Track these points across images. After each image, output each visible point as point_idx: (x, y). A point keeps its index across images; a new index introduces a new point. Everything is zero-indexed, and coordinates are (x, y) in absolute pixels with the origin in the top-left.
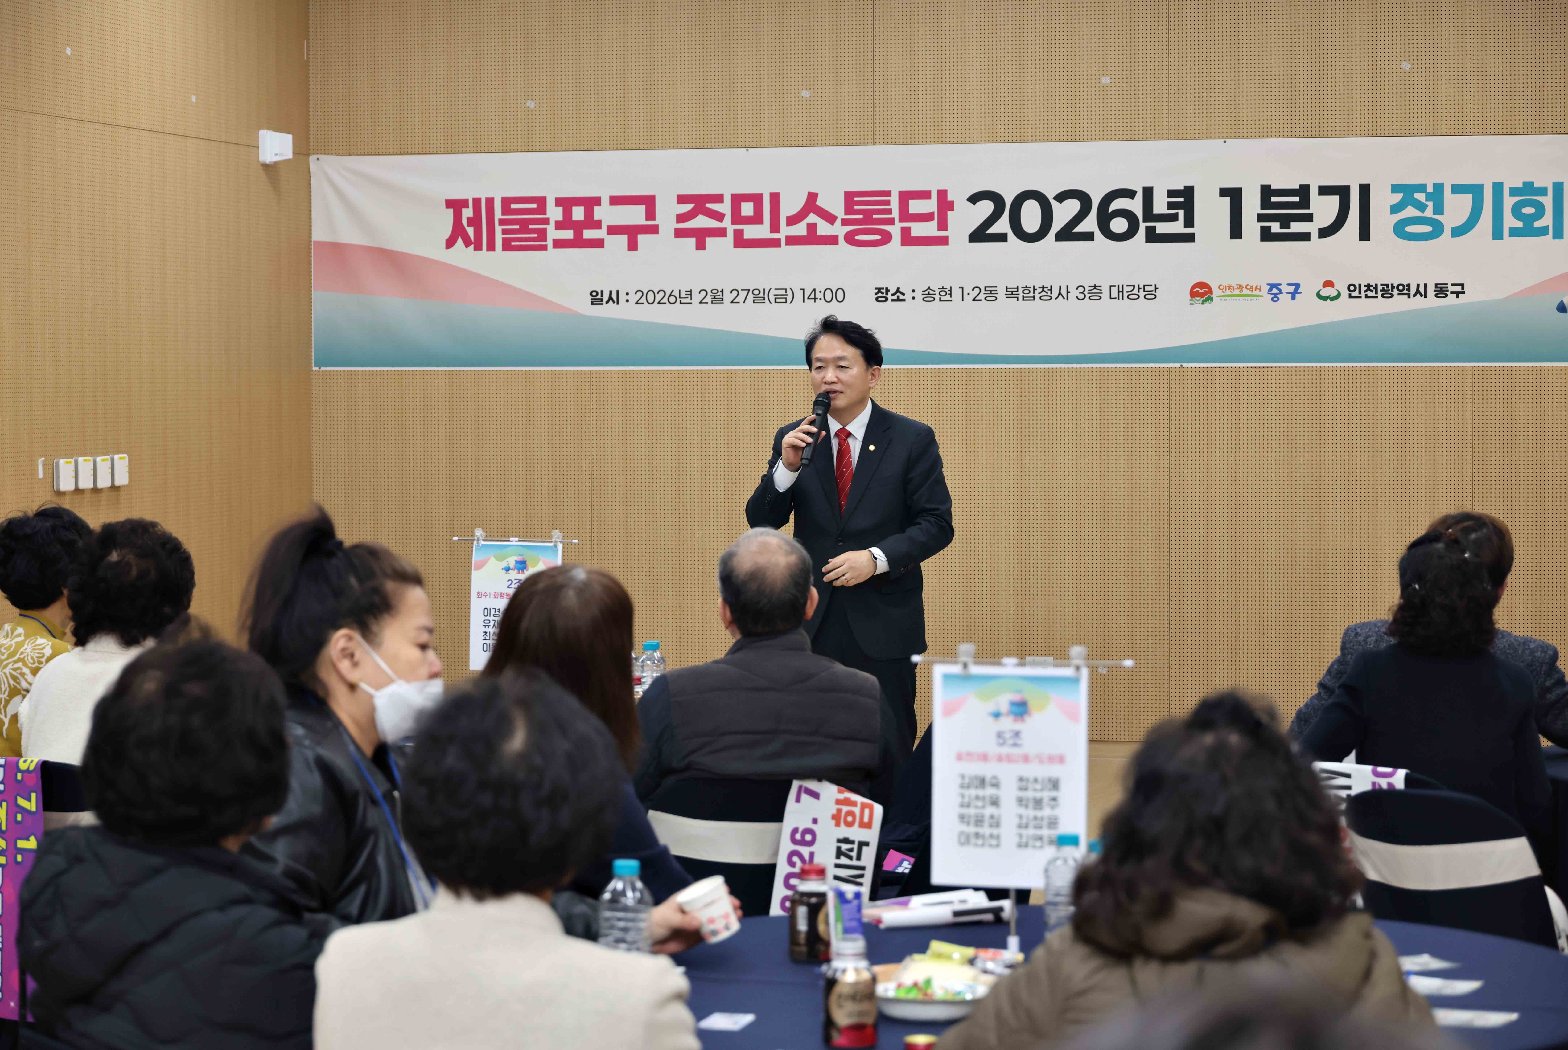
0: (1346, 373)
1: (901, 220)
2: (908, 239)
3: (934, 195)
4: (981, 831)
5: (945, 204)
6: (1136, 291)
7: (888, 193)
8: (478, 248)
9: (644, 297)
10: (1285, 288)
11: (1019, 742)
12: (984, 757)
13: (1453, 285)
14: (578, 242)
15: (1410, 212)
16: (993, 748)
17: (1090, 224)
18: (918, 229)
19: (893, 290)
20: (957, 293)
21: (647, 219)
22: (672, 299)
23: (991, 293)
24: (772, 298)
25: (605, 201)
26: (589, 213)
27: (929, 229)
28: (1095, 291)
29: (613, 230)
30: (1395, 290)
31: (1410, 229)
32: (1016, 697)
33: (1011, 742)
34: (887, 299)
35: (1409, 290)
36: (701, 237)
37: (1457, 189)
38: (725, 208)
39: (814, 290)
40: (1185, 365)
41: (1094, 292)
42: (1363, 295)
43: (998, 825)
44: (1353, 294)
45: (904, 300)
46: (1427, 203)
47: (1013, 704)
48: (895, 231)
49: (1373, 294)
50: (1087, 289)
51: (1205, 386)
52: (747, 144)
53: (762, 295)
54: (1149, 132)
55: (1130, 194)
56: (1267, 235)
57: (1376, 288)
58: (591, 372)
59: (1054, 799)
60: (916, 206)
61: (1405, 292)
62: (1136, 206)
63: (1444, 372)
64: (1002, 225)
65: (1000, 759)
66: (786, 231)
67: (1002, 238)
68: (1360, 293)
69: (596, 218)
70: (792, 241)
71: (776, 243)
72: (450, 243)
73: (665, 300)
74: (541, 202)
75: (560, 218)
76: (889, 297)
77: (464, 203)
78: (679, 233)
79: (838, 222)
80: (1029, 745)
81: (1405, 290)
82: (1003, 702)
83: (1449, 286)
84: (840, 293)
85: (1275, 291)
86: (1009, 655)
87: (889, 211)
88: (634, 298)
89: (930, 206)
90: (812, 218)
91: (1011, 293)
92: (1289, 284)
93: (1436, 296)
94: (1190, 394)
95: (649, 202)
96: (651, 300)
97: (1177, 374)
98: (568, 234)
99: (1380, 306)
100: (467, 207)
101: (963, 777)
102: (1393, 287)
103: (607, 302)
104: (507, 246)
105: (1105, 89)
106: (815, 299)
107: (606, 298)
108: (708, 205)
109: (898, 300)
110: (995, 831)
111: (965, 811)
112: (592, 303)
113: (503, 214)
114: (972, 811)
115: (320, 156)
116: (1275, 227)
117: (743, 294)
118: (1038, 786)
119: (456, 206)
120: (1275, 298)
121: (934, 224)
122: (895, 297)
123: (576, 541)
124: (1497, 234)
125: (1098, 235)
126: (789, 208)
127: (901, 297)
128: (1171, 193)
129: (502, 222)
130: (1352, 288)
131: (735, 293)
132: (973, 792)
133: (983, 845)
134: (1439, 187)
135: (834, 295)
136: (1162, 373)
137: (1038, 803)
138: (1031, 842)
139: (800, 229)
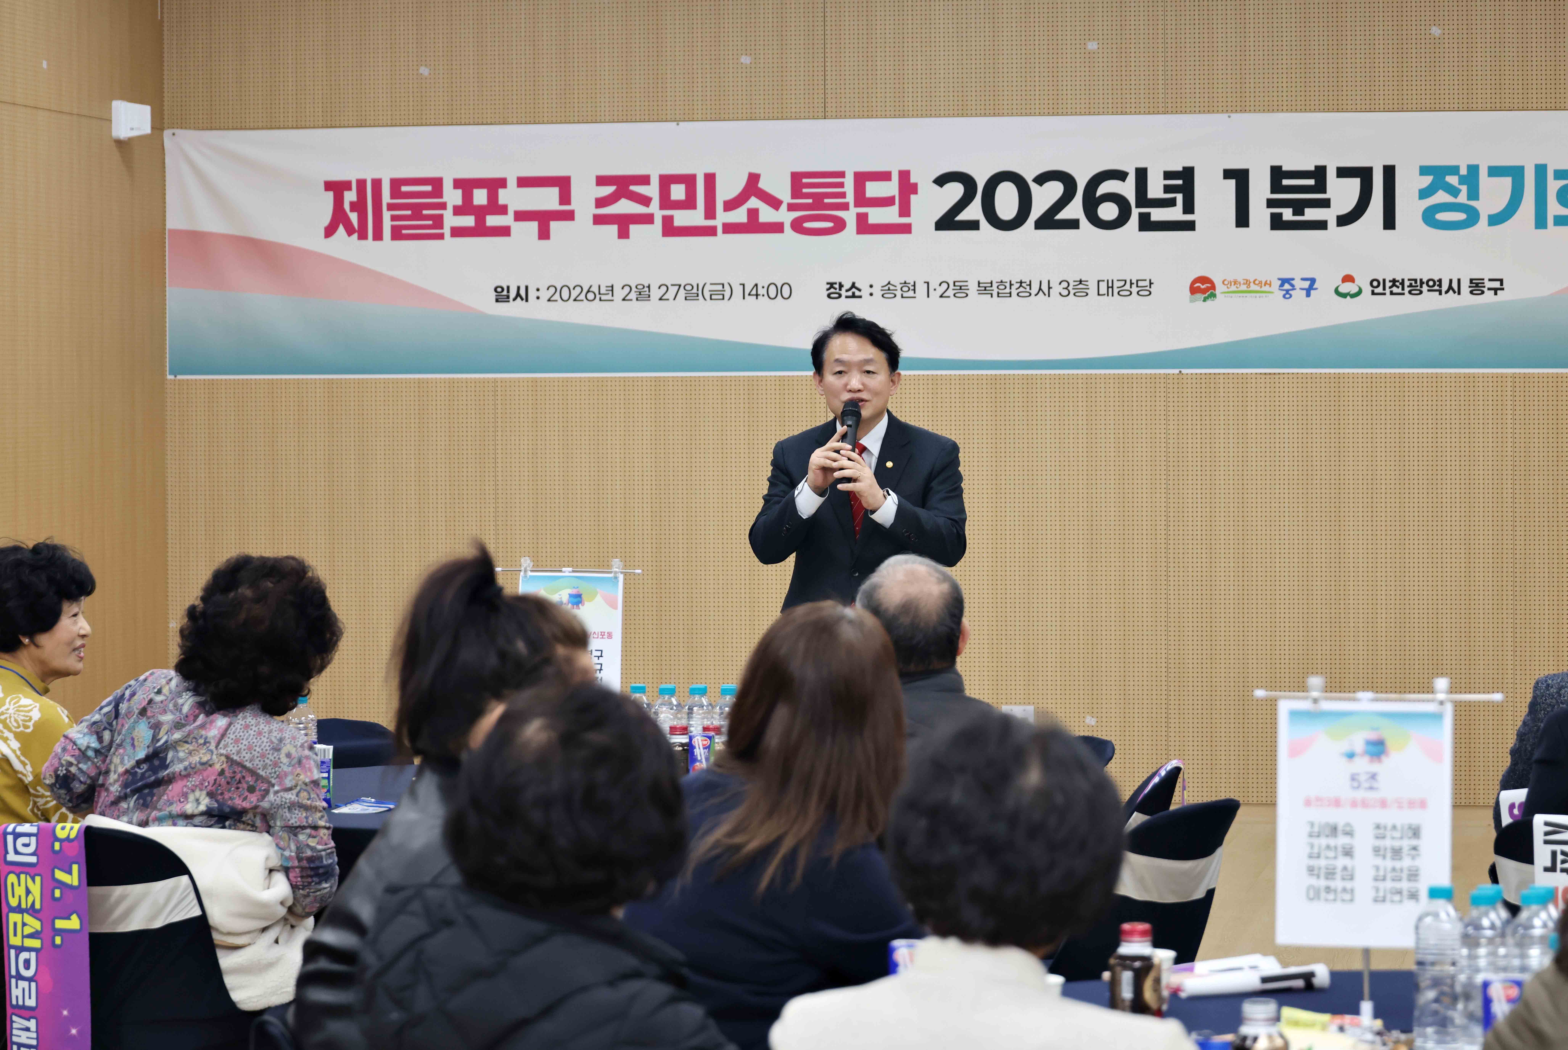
0: (1369, 380)
1: (856, 205)
2: (864, 227)
3: (895, 177)
4: (1332, 884)
5: (908, 187)
6: (1127, 287)
7: (842, 174)
8: (363, 236)
9: (557, 293)
10: (1298, 283)
11: (1375, 785)
12: (1337, 803)
13: (1490, 280)
14: (480, 230)
15: (1441, 197)
16: (1346, 793)
17: (1074, 210)
18: (877, 215)
19: (847, 285)
20: (921, 289)
21: (561, 203)
22: (591, 296)
23: (961, 289)
24: (707, 294)
25: (512, 183)
26: (493, 197)
27: (889, 215)
28: (1081, 286)
29: (521, 216)
30: (1425, 286)
31: (1442, 216)
32: (1373, 736)
33: (1367, 785)
34: (840, 296)
35: (1440, 286)
36: (624, 224)
37: (1495, 171)
38: (652, 190)
39: (756, 285)
40: (1184, 371)
41: (1079, 288)
42: (1388, 291)
43: (1352, 878)
44: (1376, 291)
45: (860, 297)
46: (1461, 187)
47: (1369, 743)
48: (850, 216)
49: (1399, 290)
50: (1072, 284)
51: (1208, 395)
52: (678, 117)
53: (695, 290)
54: (1142, 105)
55: (1121, 176)
56: (1277, 223)
57: (1402, 283)
58: (495, 381)
59: (1415, 848)
60: (873, 189)
61: (1436, 288)
62: (1127, 189)
63: (1481, 379)
64: (974, 211)
65: (1354, 804)
66: (723, 217)
67: (973, 225)
68: (1384, 289)
69: (501, 202)
70: (730, 228)
71: (711, 231)
72: (330, 231)
73: (582, 297)
74: (437, 184)
75: (459, 202)
76: (843, 292)
77: (347, 185)
78: (599, 220)
79: (784, 207)
80: (1387, 788)
81: (1435, 285)
82: (1358, 740)
83: (1486, 281)
84: (786, 288)
85: (1287, 286)
86: (1365, 689)
87: (843, 195)
88: (545, 294)
89: (891, 188)
90: (754, 202)
91: (984, 288)
92: (1303, 279)
93: (1471, 292)
94: (1190, 404)
95: (563, 184)
96: (565, 297)
97: (1176, 381)
98: (469, 221)
99: (1407, 304)
100: (350, 189)
101: (1312, 824)
102: (1422, 283)
103: (514, 299)
104: (397, 234)
105: (1092, 55)
106: (757, 295)
107: (513, 294)
108: (632, 188)
109: (853, 296)
110: (1348, 885)
111: (1314, 862)
112: (497, 301)
113: (392, 197)
114: (1322, 862)
115: (176, 131)
116: (1287, 214)
117: (673, 290)
118: (1397, 834)
119: (337, 188)
120: (1287, 295)
121: (895, 208)
122: (850, 293)
123: (639, 571)
124: (1541, 222)
125: (1084, 222)
126: (726, 190)
127: (857, 293)
128: (1168, 175)
129: (391, 207)
130: (1375, 283)
131: (664, 289)
132: (1324, 841)
133: (1335, 900)
134: (1473, 170)
135: (779, 291)
136: (1158, 381)
137: (1397, 853)
138: (1389, 896)
139: (740, 216)
